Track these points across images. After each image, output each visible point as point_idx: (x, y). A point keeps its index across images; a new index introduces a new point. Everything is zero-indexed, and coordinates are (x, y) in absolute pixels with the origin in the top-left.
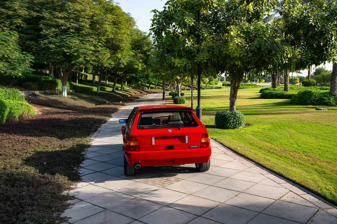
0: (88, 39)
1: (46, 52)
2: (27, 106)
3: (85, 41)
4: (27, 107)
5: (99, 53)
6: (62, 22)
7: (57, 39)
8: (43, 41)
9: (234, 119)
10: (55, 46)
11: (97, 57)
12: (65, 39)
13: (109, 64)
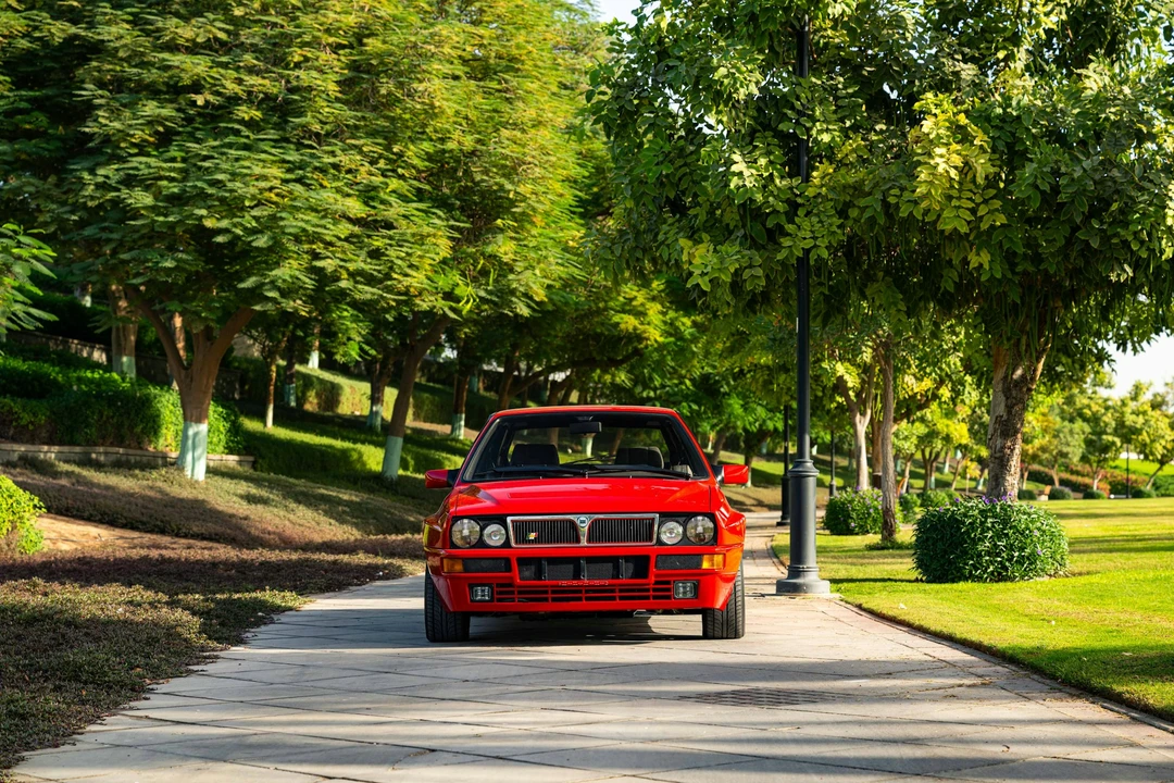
0: (331, 160)
1: (104, 229)
2: (11, 497)
3: (316, 168)
4: (10, 501)
5: (391, 233)
6: (197, 66)
7: (166, 161)
8: (92, 171)
9: (1000, 535)
10: (156, 199)
11: (375, 254)
12: (212, 157)
13: (449, 296)
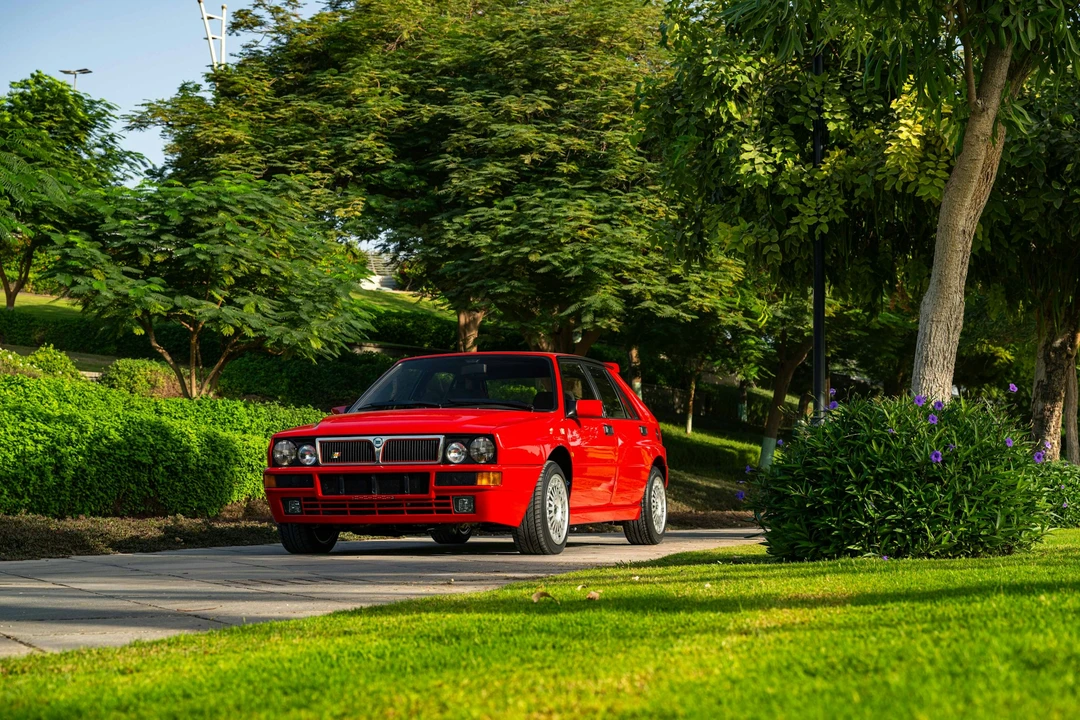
0: (634, 204)
3: (622, 212)
6: (527, 133)
8: (450, 220)
10: (494, 239)
11: (675, 280)
12: (538, 206)
13: (747, 313)
